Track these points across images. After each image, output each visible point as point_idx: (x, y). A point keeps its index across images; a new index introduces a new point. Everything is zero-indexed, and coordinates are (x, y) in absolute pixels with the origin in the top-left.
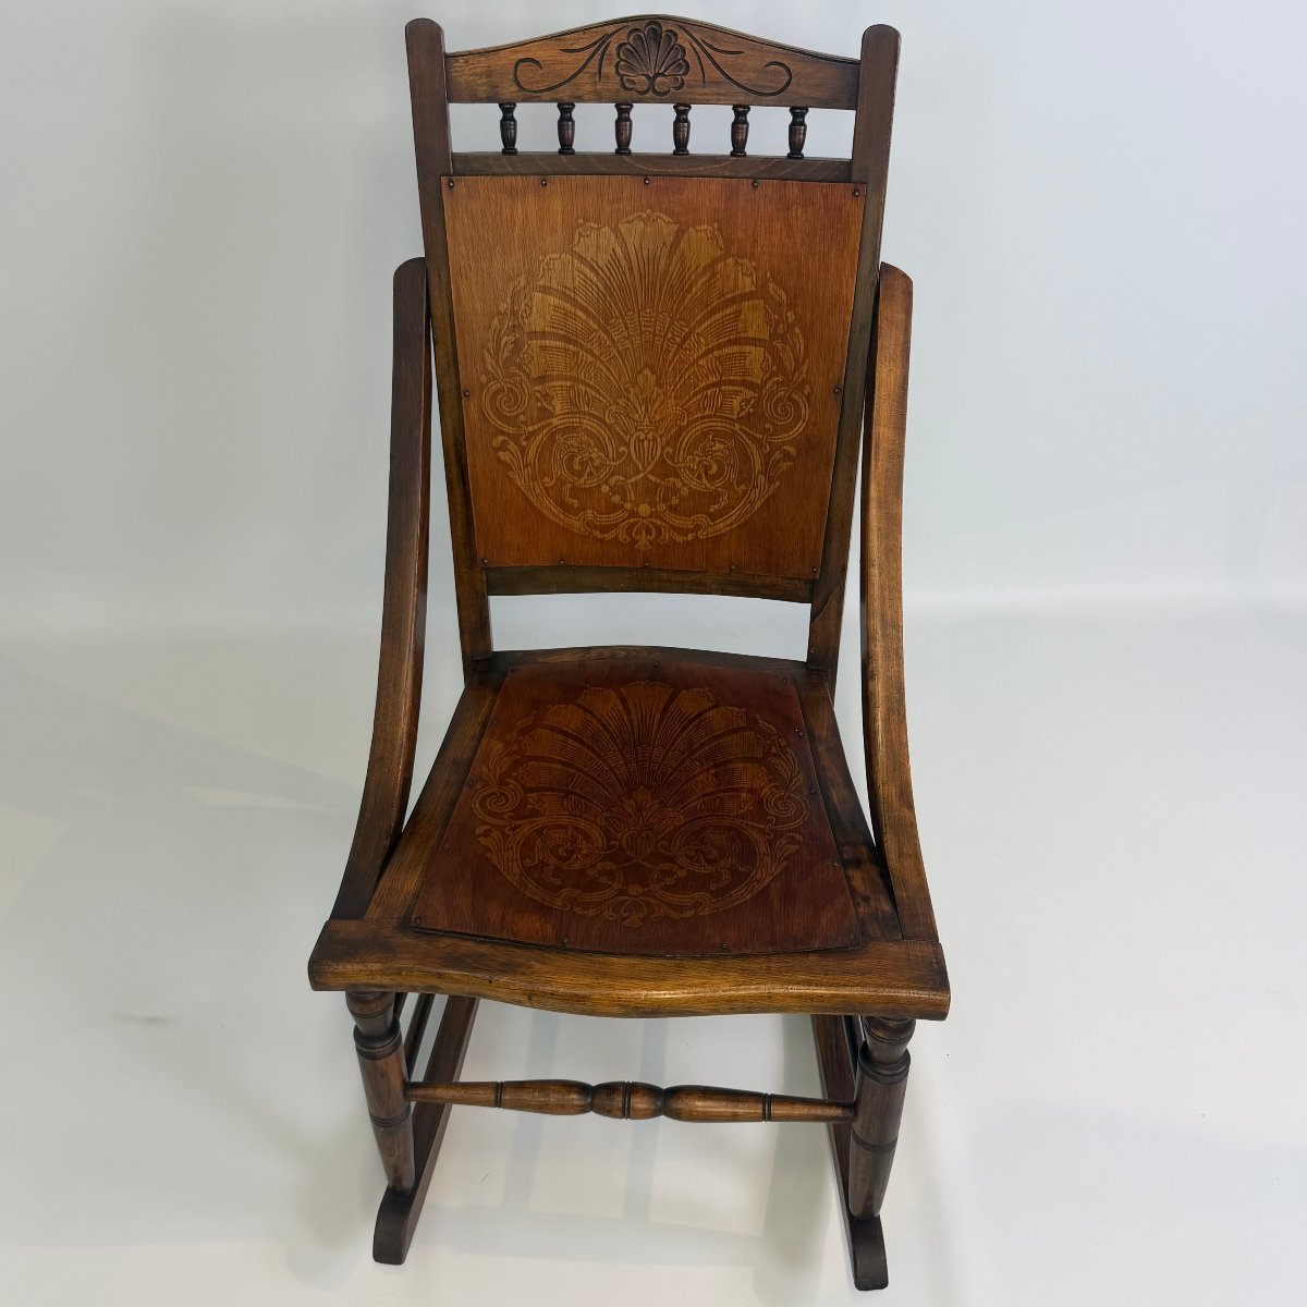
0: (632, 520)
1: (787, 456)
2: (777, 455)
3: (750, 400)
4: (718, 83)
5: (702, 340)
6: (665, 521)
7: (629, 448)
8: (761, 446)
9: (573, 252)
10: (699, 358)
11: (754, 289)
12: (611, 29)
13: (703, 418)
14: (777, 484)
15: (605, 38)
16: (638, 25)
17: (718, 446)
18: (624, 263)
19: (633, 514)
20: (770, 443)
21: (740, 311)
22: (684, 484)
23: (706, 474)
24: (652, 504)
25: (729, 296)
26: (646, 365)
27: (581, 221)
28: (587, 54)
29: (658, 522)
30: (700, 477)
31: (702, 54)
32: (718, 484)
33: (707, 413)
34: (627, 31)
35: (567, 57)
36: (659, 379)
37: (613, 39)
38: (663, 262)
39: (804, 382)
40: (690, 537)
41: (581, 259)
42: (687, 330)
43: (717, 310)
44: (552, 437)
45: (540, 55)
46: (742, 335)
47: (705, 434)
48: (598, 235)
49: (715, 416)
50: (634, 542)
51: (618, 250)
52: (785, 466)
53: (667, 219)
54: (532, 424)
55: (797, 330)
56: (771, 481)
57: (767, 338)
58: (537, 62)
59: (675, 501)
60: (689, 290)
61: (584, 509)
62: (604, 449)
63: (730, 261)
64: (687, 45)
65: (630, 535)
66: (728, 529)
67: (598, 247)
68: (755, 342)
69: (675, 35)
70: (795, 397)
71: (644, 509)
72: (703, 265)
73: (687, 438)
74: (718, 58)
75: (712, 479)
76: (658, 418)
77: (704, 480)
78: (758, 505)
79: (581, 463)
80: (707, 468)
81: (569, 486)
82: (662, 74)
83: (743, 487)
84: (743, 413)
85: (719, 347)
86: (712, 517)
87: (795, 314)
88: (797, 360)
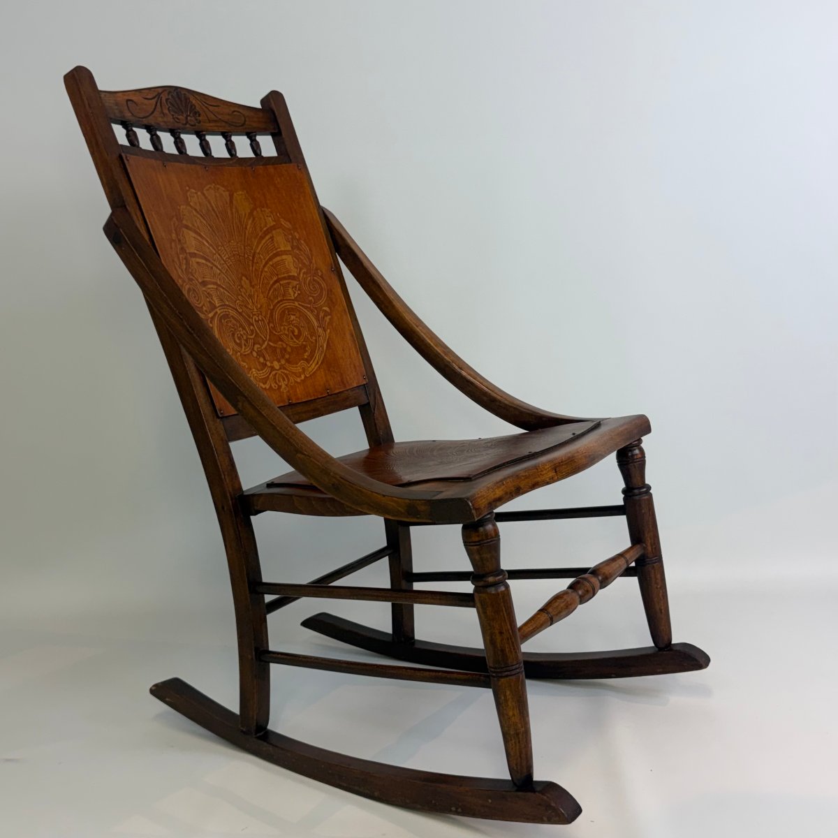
0: (274, 373)
1: (326, 314)
2: (322, 314)
3: (296, 287)
4: (215, 121)
5: (262, 257)
6: (287, 370)
7: (253, 325)
8: (312, 311)
9: (190, 206)
10: (264, 266)
11: (274, 223)
12: (160, 90)
13: (278, 302)
14: (329, 331)
15: (159, 94)
16: (170, 89)
17: (292, 317)
18: (213, 213)
19: (273, 368)
20: (316, 308)
21: (273, 237)
22: (287, 344)
23: (294, 335)
24: (279, 361)
25: (265, 229)
26: (243, 275)
27: (188, 188)
28: (156, 99)
29: (285, 372)
30: (292, 339)
31: (204, 107)
32: (302, 339)
33: (279, 299)
34: (167, 92)
35: (146, 101)
36: (251, 282)
37: (163, 95)
38: (230, 213)
39: (317, 269)
40: (303, 377)
41: (195, 210)
42: (252, 251)
43: (262, 238)
44: (220, 321)
45: (134, 98)
46: (279, 250)
47: (284, 312)
48: (197, 196)
49: (284, 300)
50: (280, 387)
51: (208, 205)
52: (327, 319)
53: (223, 189)
54: (210, 312)
55: (302, 242)
56: (325, 331)
57: (290, 249)
58: (135, 102)
59: (287, 356)
60: (246, 228)
61: (251, 369)
62: (244, 329)
63: (259, 209)
64: (195, 102)
65: (276, 383)
66: (318, 366)
67: (200, 204)
68: (285, 252)
69: (189, 97)
70: (315, 278)
71: (277, 366)
72: (247, 213)
73: (277, 316)
74: (210, 108)
75: (298, 337)
76: (259, 306)
77: (295, 340)
78: (325, 346)
79: (239, 338)
80: (293, 332)
81: (239, 354)
82: (189, 116)
83: (314, 338)
84: (296, 295)
85: (270, 259)
86: (308, 361)
87: (298, 233)
88: (309, 258)
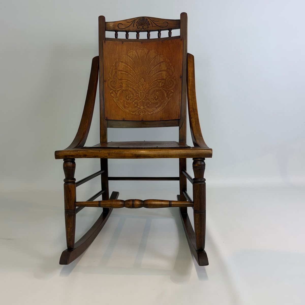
0: (139, 110)
1: (172, 92)
2: (170, 93)
3: (163, 82)
4: (155, 26)
5: (153, 72)
6: (146, 110)
7: (138, 94)
8: (166, 91)
9: (128, 55)
10: (153, 75)
11: (163, 60)
12: (136, 19)
13: (154, 87)
14: (170, 99)
15: (134, 20)
16: (140, 18)
17: (157, 93)
18: (138, 57)
19: (139, 108)
20: (168, 90)
21: (161, 65)
22: (150, 101)
23: (155, 99)
24: (144, 106)
25: (158, 62)
26: (142, 77)
27: (129, 50)
28: (131, 23)
29: (145, 110)
30: (154, 100)
31: (152, 22)
32: (157, 101)
33: (155, 86)
34: (139, 19)
35: (127, 23)
36: (144, 80)
37: (136, 20)
38: (145, 57)
39: (174, 77)
40: (152, 113)
41: (129, 56)
42: (150, 70)
43: (156, 65)
44: (122, 91)
45: (123, 23)
46: (161, 70)
47: (155, 91)
48: (133, 52)
49: (156, 87)
50: (140, 115)
51: (136, 55)
52: (171, 95)
53: (146, 49)
54: (118, 88)
55: (172, 67)
56: (168, 98)
57: (166, 69)
58: (122, 24)
59: (148, 105)
60: (151, 62)
61: (129, 107)
62: (133, 95)
63: (158, 56)
64: (149, 21)
65: (139, 113)
66: (160, 110)
67: (133, 54)
68: (164, 70)
69: (147, 19)
70: (172, 80)
71: (142, 107)
72: (153, 57)
73: (151, 91)
74: (155, 22)
75: (156, 100)
76: (145, 88)
77: (155, 100)
78: (166, 104)
79: (128, 97)
80: (155, 98)
81: (126, 102)
82: (145, 26)
83: (163, 101)
84: (162, 85)
85: (157, 73)
86: (157, 108)
87: (172, 64)
88: (172, 72)
